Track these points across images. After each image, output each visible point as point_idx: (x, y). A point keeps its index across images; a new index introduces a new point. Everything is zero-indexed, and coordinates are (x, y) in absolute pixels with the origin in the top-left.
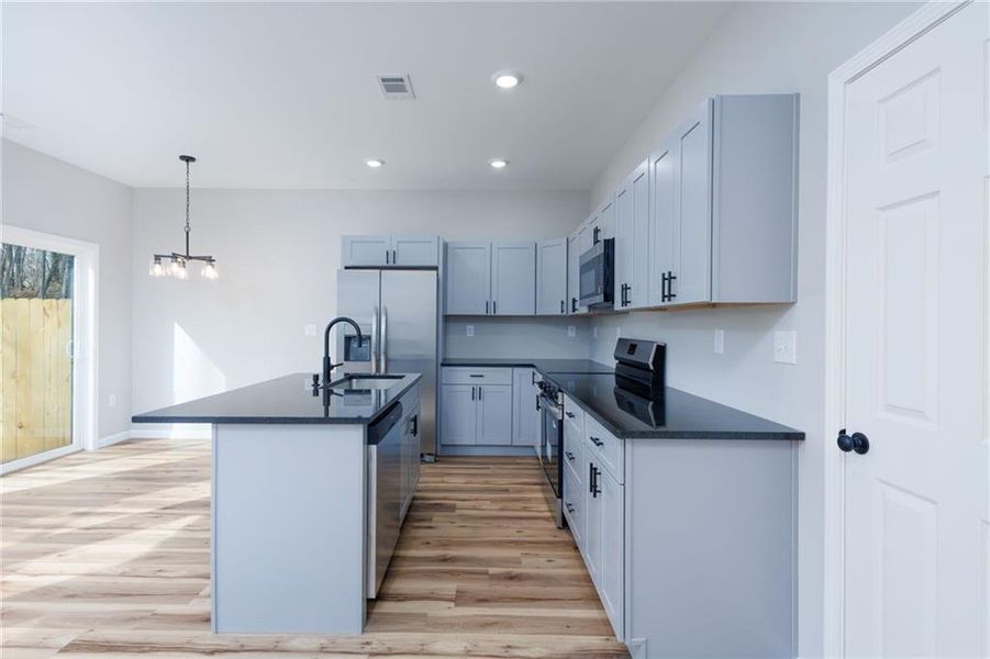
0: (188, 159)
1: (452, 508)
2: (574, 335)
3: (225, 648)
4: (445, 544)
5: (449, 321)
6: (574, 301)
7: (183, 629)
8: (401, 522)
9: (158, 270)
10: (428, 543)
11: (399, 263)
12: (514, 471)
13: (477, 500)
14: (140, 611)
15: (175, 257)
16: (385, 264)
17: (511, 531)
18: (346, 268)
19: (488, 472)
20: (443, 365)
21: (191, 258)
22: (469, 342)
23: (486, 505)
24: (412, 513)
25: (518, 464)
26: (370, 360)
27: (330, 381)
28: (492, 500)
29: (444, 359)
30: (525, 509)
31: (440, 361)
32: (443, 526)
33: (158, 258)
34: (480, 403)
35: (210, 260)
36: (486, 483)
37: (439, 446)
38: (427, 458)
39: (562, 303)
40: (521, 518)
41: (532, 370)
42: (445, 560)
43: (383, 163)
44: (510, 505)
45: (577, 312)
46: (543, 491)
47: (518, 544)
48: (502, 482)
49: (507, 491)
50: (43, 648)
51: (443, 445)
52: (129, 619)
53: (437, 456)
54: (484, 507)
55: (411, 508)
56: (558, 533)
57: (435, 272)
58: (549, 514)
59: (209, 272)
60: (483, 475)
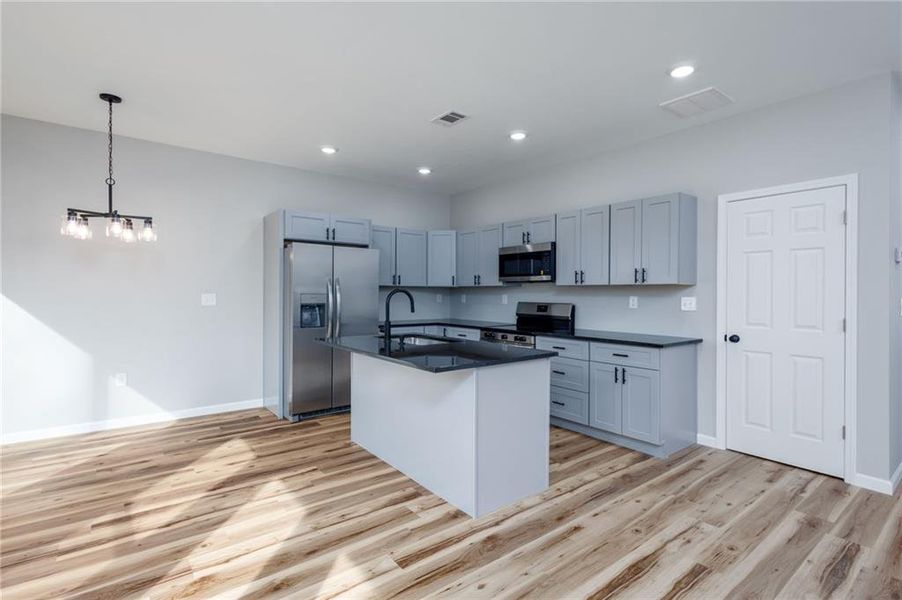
0: (111, 99)
11: (337, 240)
16: (325, 239)
18: (288, 241)
26: (324, 326)
35: (148, 221)
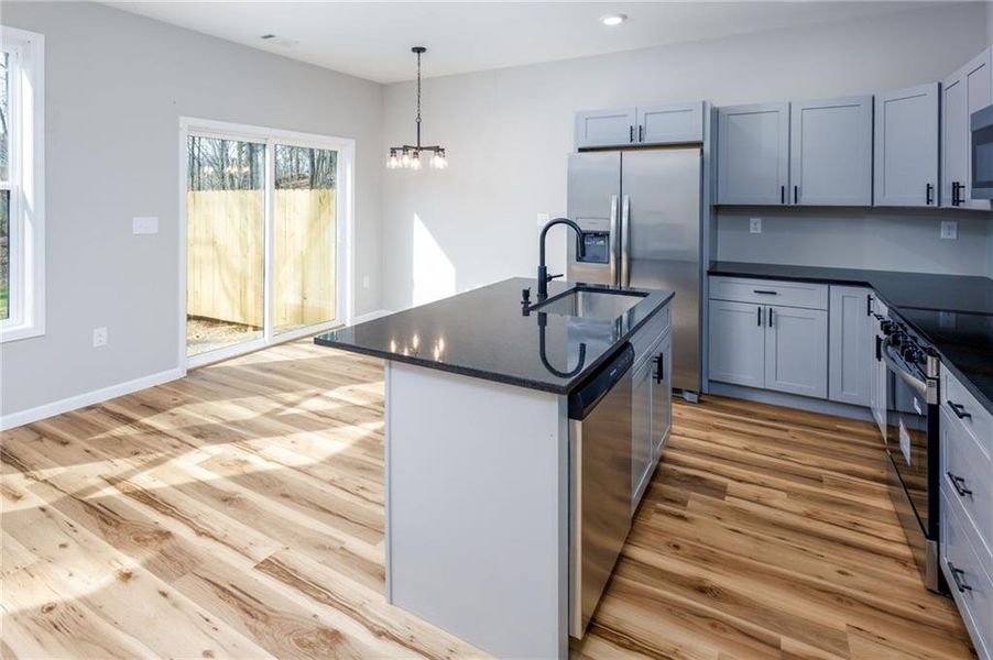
0: (419, 50)
1: (720, 491)
2: (954, 236)
3: (395, 634)
4: (705, 558)
5: (720, 212)
6: (956, 187)
7: (361, 582)
8: (633, 509)
9: (393, 163)
10: (676, 547)
11: (647, 141)
12: (835, 446)
13: (762, 485)
14: (331, 538)
15: (406, 149)
16: (628, 143)
17: (825, 567)
18: (581, 150)
19: (784, 436)
20: (710, 273)
21: (422, 149)
22: (752, 242)
23: (780, 499)
24: (656, 485)
25: (839, 431)
26: (608, 262)
27: (546, 296)
28: (792, 494)
29: (714, 263)
30: (854, 526)
31: (706, 267)
32: (704, 523)
33: (393, 151)
34: (771, 331)
35: (437, 149)
36: (781, 456)
37: (705, 383)
38: (687, 396)
39: (929, 187)
40: (846, 544)
41: (866, 291)
42: (702, 589)
43: (624, 17)
44: (826, 511)
45: (961, 206)
46: (892, 497)
47: (840, 599)
48: (809, 461)
49: (819, 480)
50: (246, 556)
51: (710, 381)
52: (321, 547)
53: (701, 393)
54: (776, 503)
55: (656, 474)
56: (929, 601)
57: (698, 150)
58: (905, 551)
59: (438, 162)
60: (775, 440)
